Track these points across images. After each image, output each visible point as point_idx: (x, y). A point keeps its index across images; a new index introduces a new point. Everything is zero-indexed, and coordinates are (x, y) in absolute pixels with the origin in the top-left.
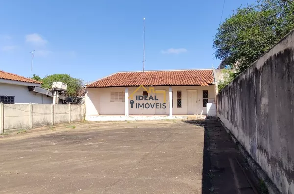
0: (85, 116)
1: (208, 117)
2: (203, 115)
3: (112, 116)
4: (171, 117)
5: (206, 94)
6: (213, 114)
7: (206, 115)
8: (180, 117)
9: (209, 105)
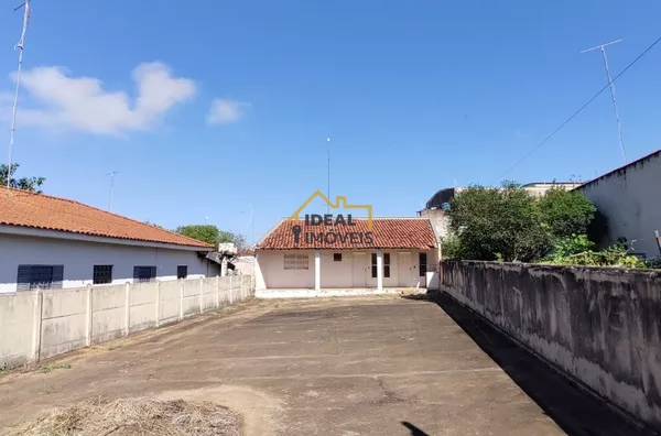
0: (254, 291)
1: (428, 292)
2: (420, 287)
3: (296, 291)
4: (380, 291)
5: (423, 258)
6: (436, 287)
7: (425, 287)
8: (393, 291)
9: (430, 275)
